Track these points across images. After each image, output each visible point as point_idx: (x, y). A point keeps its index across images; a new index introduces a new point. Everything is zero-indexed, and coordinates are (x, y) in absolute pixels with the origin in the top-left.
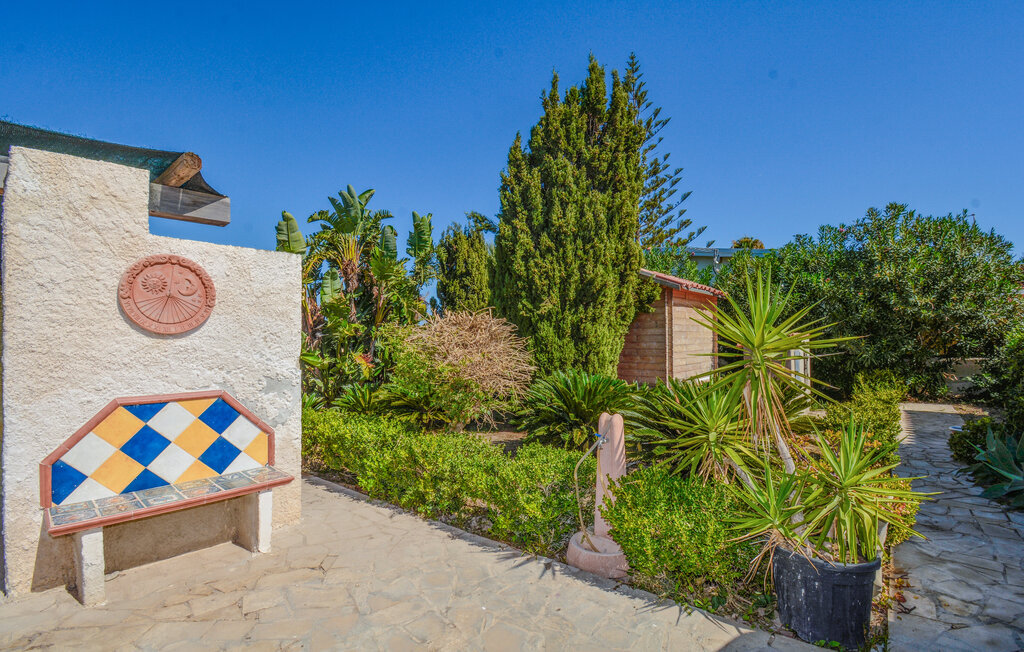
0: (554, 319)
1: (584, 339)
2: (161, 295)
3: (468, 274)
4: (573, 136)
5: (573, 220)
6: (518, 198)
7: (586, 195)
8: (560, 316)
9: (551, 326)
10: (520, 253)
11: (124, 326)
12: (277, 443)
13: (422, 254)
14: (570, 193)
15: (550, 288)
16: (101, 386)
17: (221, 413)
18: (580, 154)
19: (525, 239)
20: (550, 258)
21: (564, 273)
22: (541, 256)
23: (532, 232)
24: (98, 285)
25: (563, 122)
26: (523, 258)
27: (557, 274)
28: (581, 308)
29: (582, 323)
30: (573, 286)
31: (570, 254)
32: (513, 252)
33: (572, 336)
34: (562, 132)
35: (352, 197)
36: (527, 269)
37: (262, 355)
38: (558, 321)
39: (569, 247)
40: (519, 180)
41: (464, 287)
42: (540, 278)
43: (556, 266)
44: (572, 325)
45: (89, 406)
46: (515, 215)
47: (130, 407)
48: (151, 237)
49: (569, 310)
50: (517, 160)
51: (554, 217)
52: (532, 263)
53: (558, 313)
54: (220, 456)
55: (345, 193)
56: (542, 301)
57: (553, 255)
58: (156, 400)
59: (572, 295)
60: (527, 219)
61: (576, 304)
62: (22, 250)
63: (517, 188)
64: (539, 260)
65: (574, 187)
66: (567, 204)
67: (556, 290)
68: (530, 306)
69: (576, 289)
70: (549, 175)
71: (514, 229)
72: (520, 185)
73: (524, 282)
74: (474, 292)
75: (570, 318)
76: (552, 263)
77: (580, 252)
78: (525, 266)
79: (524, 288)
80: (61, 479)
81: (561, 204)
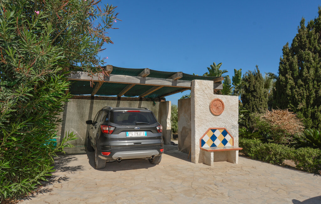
0: (303, 111)
1: (317, 118)
2: (216, 107)
3: (255, 91)
4: (313, 41)
5: (313, 74)
6: (288, 67)
7: (318, 64)
8: (306, 110)
9: (302, 113)
10: (289, 87)
11: (210, 113)
12: (234, 141)
13: (238, 85)
14: (311, 64)
15: (302, 99)
16: (207, 125)
17: (225, 133)
18: (315, 48)
19: (291, 82)
20: (302, 88)
21: (308, 94)
22: (298, 87)
23: (294, 79)
24: (207, 105)
25: (307, 37)
26: (290, 89)
27: (305, 94)
28: (316, 107)
29: (316, 112)
30: (312, 99)
31: (311, 87)
32: (286, 86)
33: (311, 117)
34: (307, 41)
35: (215, 66)
36: (292, 92)
37: (231, 120)
38: (305, 112)
39: (311, 84)
40: (288, 60)
41: (253, 96)
42: (298, 96)
43: (305, 91)
44: (311, 113)
45: (206, 129)
46: (287, 73)
47: (211, 130)
48: (214, 95)
49: (310, 108)
50: (287, 52)
51: (304, 73)
52: (294, 90)
53: (305, 108)
54: (225, 142)
55: (213, 65)
56: (298, 104)
57: (303, 87)
58: (215, 129)
59: (312, 102)
60: (291, 75)
61: (313, 106)
62: (197, 99)
63: (287, 63)
64: (297, 90)
65: (313, 61)
66: (310, 68)
67: (305, 100)
68: (293, 106)
69: (313, 100)
70: (302, 57)
71: (286, 78)
72: (288, 62)
73: (290, 97)
74: (257, 98)
75: (310, 110)
76: (303, 90)
77: (316, 86)
78: (291, 91)
79: (290, 99)
80: (203, 143)
81: (307, 68)
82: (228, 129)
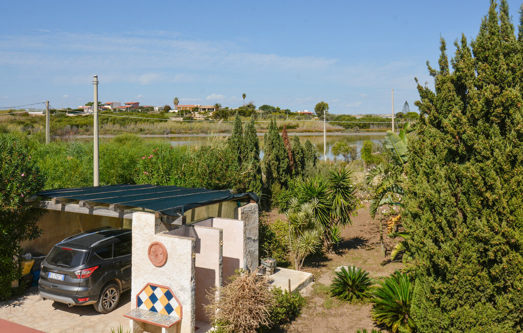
2: (155, 254)
11: (150, 262)
12: (183, 311)
16: (146, 278)
17: (169, 295)
37: (180, 277)
45: (144, 283)
47: (150, 286)
54: (169, 309)
58: (155, 285)
80: (139, 301)
82: (174, 290)
